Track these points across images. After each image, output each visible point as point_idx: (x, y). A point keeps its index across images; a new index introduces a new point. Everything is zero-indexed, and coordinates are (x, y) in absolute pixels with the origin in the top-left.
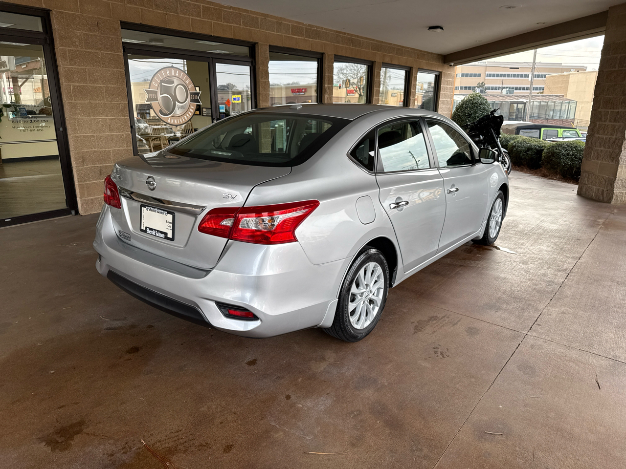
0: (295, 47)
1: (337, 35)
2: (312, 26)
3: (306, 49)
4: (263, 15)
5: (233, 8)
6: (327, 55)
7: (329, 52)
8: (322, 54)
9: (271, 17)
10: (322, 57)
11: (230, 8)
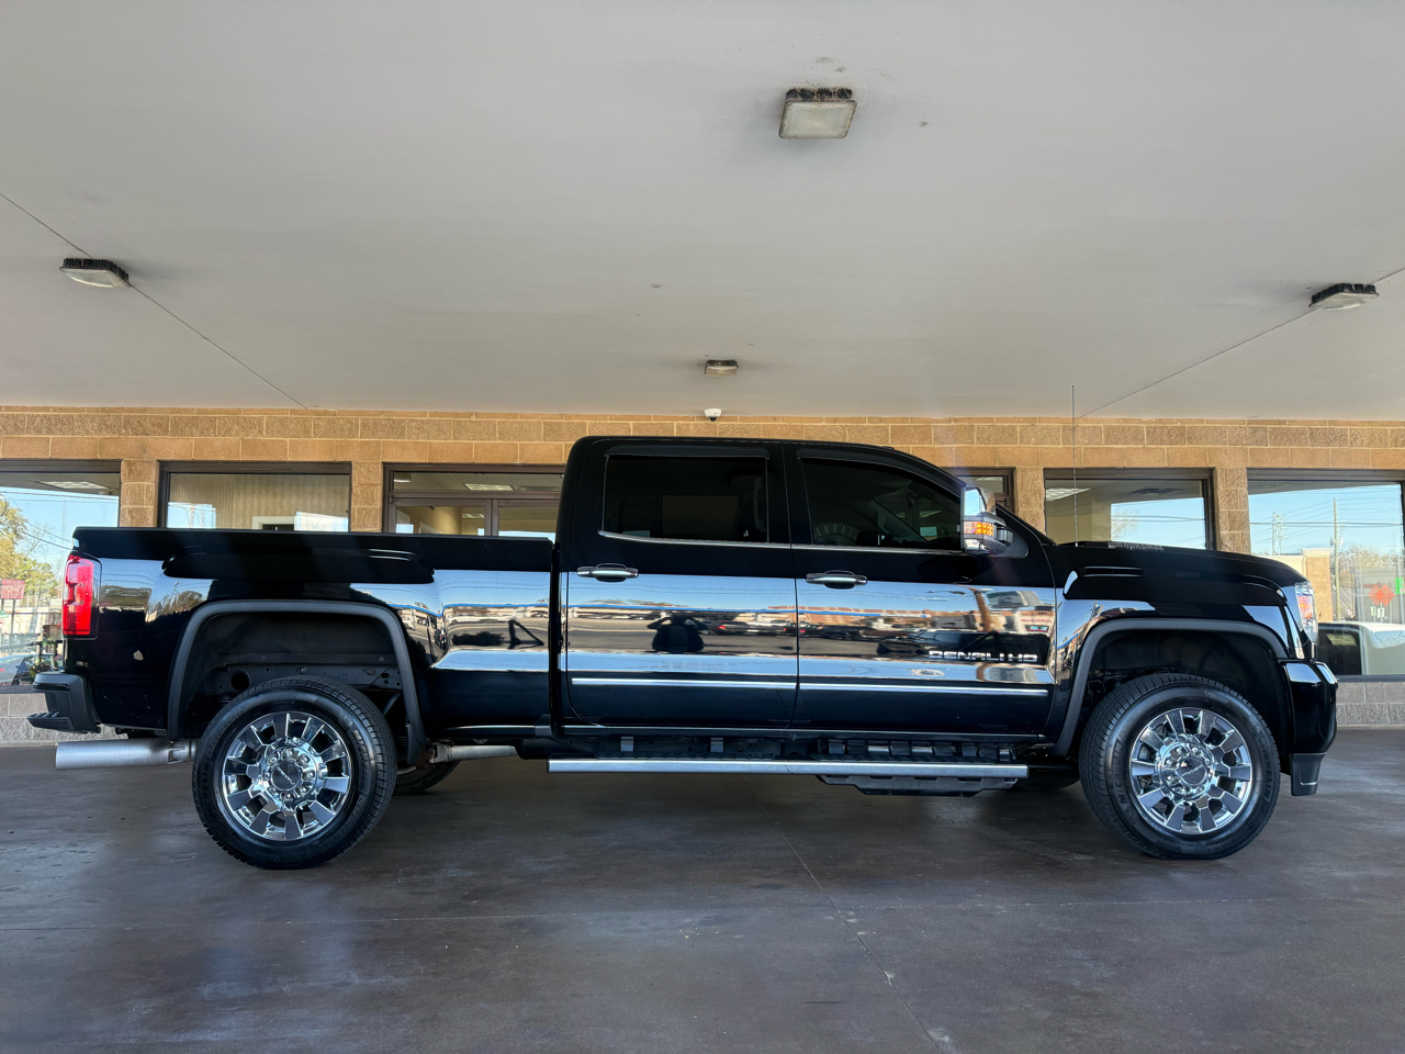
0: (1119, 465)
1: (1253, 428)
2: (1168, 421)
3: (1150, 466)
4: (1025, 420)
5: (956, 420)
6: (1219, 471)
7: (1230, 466)
8: (1211, 471)
9: (1049, 420)
10: (1211, 478)
11: (950, 421)
